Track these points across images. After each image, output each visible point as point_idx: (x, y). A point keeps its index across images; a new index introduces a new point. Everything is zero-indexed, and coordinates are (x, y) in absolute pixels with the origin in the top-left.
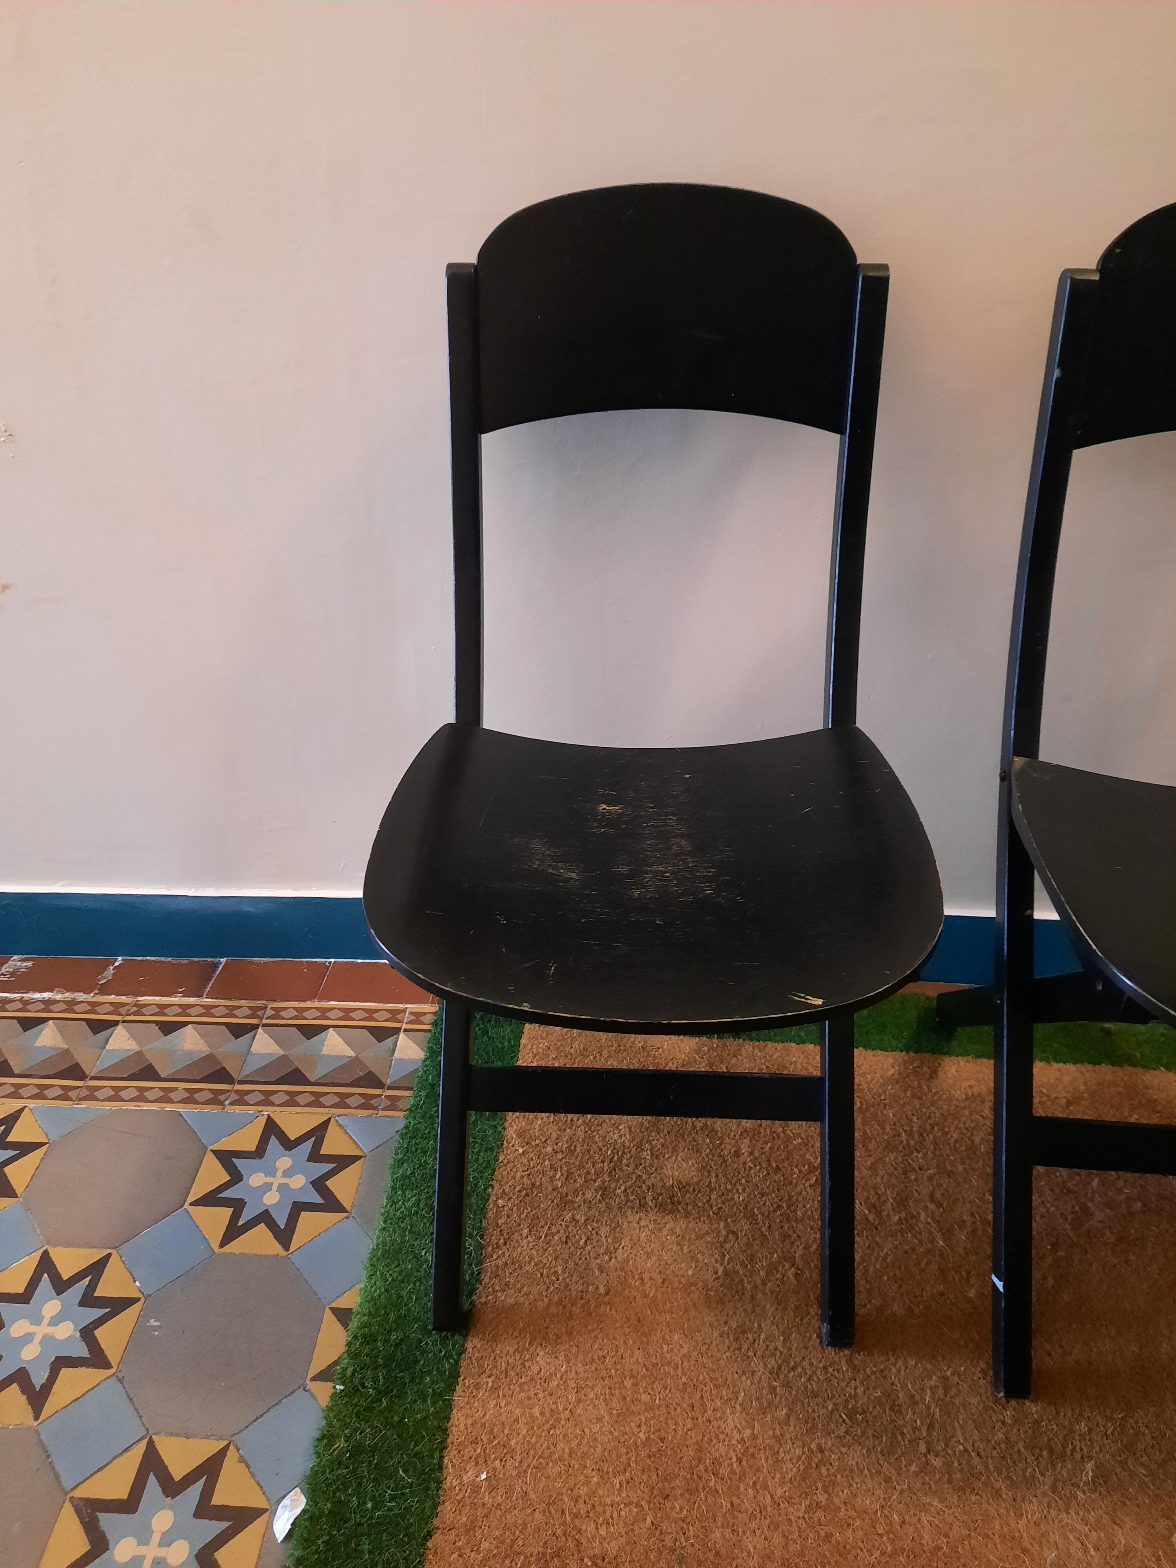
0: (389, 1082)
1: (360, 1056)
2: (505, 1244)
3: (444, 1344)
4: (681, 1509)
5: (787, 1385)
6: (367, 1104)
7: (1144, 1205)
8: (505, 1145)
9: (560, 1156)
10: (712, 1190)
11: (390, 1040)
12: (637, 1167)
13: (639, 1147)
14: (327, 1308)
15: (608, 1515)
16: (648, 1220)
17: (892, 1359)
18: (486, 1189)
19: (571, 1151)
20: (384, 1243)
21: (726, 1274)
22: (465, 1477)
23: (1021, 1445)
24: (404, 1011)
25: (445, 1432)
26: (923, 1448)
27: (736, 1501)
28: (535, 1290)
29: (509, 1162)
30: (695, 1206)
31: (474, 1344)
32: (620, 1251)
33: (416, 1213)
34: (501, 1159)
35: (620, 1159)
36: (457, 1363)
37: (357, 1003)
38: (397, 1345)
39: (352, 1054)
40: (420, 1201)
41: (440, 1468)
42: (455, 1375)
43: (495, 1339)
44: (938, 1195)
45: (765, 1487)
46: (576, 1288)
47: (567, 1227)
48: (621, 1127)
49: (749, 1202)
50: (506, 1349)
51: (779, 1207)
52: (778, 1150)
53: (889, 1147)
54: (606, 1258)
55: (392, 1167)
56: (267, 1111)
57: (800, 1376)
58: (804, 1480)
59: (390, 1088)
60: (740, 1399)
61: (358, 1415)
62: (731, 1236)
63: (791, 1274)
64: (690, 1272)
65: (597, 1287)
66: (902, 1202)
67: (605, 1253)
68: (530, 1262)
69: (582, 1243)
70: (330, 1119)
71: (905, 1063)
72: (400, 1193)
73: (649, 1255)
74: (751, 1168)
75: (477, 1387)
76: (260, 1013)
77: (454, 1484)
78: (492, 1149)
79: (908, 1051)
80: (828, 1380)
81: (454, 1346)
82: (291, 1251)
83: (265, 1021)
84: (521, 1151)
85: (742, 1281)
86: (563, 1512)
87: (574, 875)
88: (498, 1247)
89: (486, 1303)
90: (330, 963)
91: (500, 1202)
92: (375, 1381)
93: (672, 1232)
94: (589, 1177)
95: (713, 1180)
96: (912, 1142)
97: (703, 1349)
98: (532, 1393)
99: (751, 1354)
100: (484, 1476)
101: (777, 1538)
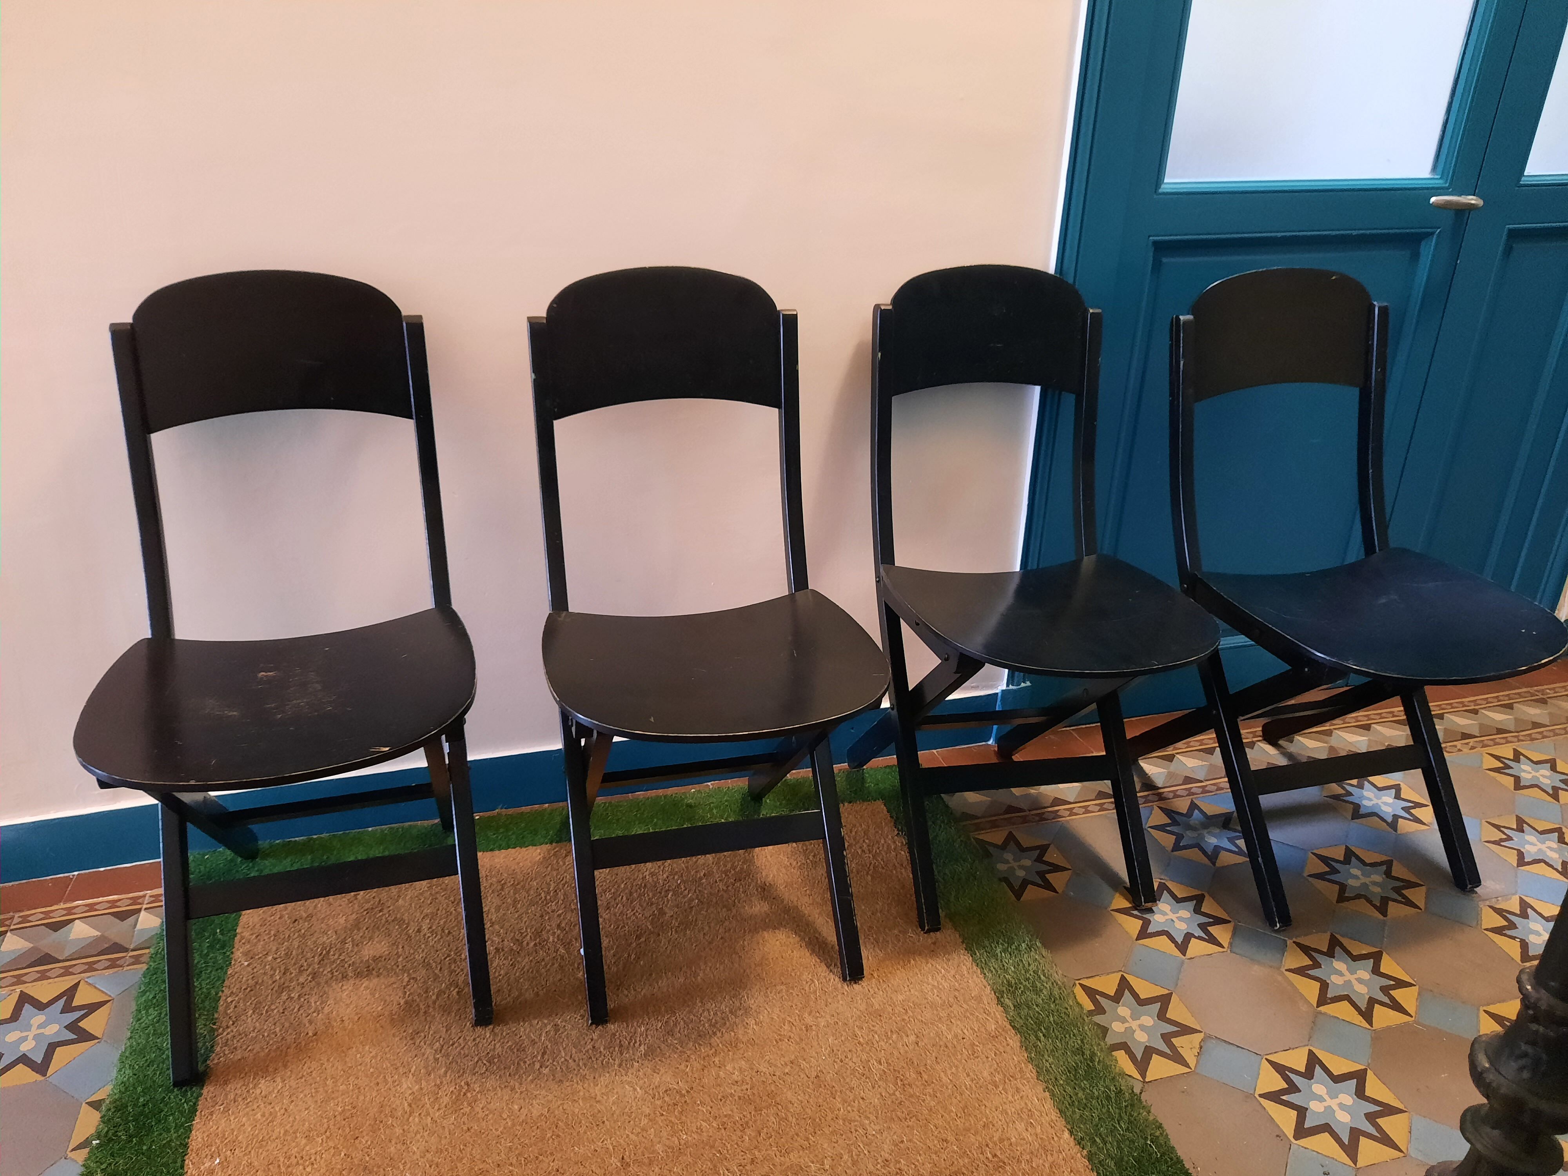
0: (132, 947)
1: (106, 934)
2: (233, 1024)
3: (184, 1095)
4: (367, 1142)
5: (447, 1055)
6: (113, 964)
7: (699, 900)
8: (233, 963)
9: (279, 960)
10: (399, 957)
11: (131, 920)
12: (340, 955)
13: (344, 942)
14: (84, 1104)
15: (313, 1159)
16: (348, 986)
17: (522, 1024)
18: (217, 994)
19: (288, 955)
20: (131, 1046)
21: (406, 1003)
22: (202, 1168)
23: (602, 1049)
24: (144, 896)
25: (186, 1146)
26: (537, 1066)
27: (406, 1127)
28: (257, 1047)
29: (236, 973)
30: (386, 968)
31: (208, 1091)
32: (326, 1008)
33: (158, 1022)
34: (229, 973)
35: (329, 952)
36: (195, 1104)
37: (101, 899)
38: (144, 1105)
39: (97, 933)
40: (161, 1013)
41: (182, 1167)
42: (193, 1111)
43: (226, 1083)
44: (563, 925)
45: (428, 1114)
46: (290, 1039)
47: (284, 1003)
48: (329, 933)
49: (426, 957)
50: (235, 1088)
51: (449, 956)
52: (450, 921)
53: (532, 903)
54: (315, 1014)
55: (137, 998)
56: (18, 989)
57: (456, 1048)
58: (455, 1103)
59: (133, 950)
60: (413, 1070)
61: (112, 1155)
62: (412, 981)
63: (454, 993)
64: (380, 1008)
65: (307, 1034)
66: (538, 934)
67: (314, 1012)
68: (253, 1031)
69: (296, 1010)
70: (79, 982)
71: (549, 851)
72: (143, 1012)
73: (348, 1006)
74: (429, 937)
75: (211, 1114)
76: (7, 923)
77: (194, 1173)
78: (222, 968)
79: (551, 843)
80: (476, 1045)
81: (192, 1096)
82: (48, 1075)
83: (12, 927)
84: (246, 963)
85: (418, 1005)
86: (279, 1166)
87: (235, 713)
88: (228, 1027)
89: (218, 1064)
90: (74, 875)
91: (229, 1000)
92: (127, 1130)
93: (367, 988)
94: (302, 968)
95: (400, 950)
96: (548, 897)
97: (387, 1050)
98: (255, 1107)
99: (422, 1043)
100: (218, 1161)
101: (433, 1139)
